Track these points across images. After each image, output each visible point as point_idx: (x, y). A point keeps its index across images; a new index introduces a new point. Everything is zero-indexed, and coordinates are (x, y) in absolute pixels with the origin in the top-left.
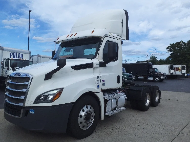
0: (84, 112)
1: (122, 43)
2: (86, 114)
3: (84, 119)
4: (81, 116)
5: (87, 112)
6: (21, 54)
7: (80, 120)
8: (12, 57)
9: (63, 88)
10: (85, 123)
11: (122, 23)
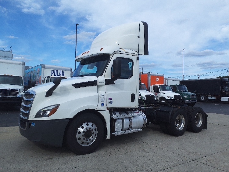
0: (83, 129)
1: (138, 58)
2: (85, 131)
3: (83, 136)
4: (80, 133)
5: (86, 129)
6: (63, 72)
7: (78, 136)
8: (53, 74)
9: (60, 105)
10: (84, 139)
11: (139, 37)
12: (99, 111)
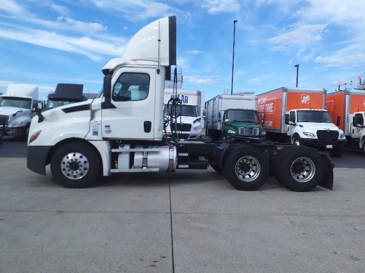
0: (68, 159)
2: (70, 162)
4: (64, 163)
5: (72, 160)
6: (186, 97)
7: (62, 166)
9: (41, 131)
10: (69, 171)
11: (159, 41)
12: (90, 141)
